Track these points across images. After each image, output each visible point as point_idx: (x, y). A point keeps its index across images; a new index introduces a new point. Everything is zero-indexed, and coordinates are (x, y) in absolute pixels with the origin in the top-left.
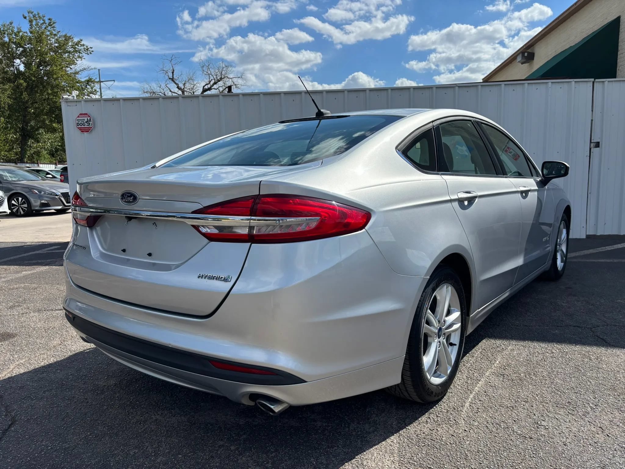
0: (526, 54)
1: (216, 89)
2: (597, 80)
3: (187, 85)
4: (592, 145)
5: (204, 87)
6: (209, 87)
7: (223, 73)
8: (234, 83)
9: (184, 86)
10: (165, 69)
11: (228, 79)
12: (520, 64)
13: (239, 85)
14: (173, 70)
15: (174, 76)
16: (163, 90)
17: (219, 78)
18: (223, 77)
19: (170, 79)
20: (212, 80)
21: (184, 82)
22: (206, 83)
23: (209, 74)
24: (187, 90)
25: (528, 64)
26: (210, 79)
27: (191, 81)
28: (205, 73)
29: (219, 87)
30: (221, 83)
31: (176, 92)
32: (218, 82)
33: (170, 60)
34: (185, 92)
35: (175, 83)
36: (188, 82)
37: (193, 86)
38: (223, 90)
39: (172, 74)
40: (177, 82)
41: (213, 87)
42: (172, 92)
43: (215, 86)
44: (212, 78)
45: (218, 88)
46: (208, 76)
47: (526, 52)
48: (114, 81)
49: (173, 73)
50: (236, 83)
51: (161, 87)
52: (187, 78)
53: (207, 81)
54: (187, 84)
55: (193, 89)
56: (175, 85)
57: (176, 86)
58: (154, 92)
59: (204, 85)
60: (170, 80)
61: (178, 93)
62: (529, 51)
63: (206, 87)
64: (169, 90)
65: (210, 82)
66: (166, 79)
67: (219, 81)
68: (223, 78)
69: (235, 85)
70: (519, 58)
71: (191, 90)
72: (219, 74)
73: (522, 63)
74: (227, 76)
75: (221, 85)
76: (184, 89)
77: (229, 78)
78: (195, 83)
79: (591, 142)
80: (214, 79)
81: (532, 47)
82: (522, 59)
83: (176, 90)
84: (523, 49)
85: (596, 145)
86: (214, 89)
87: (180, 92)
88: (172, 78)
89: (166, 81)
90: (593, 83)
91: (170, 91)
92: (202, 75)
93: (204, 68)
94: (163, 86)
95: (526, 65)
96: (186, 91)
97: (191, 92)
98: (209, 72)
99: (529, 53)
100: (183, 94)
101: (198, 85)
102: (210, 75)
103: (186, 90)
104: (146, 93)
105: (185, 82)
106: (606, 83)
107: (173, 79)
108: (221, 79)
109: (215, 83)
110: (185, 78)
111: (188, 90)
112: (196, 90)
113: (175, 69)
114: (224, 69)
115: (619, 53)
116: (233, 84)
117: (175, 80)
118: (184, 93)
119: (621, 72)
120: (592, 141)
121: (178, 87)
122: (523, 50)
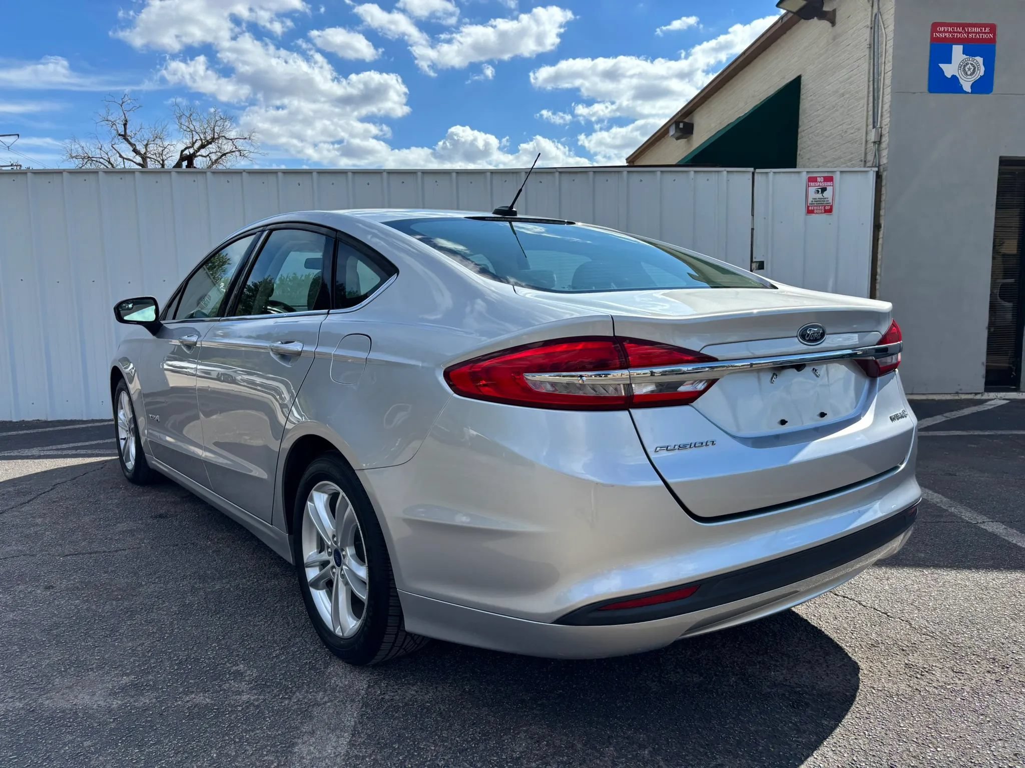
0: (681, 125)
1: (205, 157)
2: (758, 170)
3: (151, 147)
4: (754, 265)
5: (182, 151)
6: (191, 153)
7: (216, 130)
8: (236, 148)
9: (146, 149)
10: (110, 118)
11: (225, 141)
12: (674, 139)
13: (245, 152)
14: (126, 121)
15: (127, 131)
16: (107, 154)
17: (209, 138)
18: (216, 136)
19: (120, 135)
20: (197, 140)
21: (145, 142)
22: (186, 146)
23: (192, 131)
24: (152, 156)
25: (686, 140)
26: (194, 140)
27: (158, 141)
28: (185, 128)
29: (210, 153)
30: (212, 147)
31: (131, 158)
32: (207, 145)
33: (121, 103)
34: (148, 160)
35: (130, 143)
36: (153, 142)
37: (162, 149)
38: (217, 160)
39: (123, 126)
40: (132, 141)
41: (198, 154)
42: (124, 158)
43: (203, 152)
44: (196, 137)
45: (208, 155)
46: (189, 133)
47: (682, 122)
48: (18, 135)
49: (125, 125)
50: (240, 148)
51: (103, 149)
52: (152, 136)
53: (188, 141)
54: (150, 145)
55: (162, 154)
56: (129, 146)
57: (132, 149)
58: (89, 157)
59: (183, 148)
60: (119, 137)
61: (134, 160)
62: (686, 120)
63: (187, 152)
64: (118, 155)
65: (193, 143)
66: (113, 135)
67: (209, 143)
68: (218, 138)
69: (239, 151)
70: (672, 132)
71: (159, 157)
72: (210, 131)
73: (678, 139)
74: (223, 135)
75: (214, 151)
76: (145, 153)
77: (228, 139)
78: (166, 143)
79: (752, 262)
80: (201, 140)
81: (690, 116)
82: (676, 132)
83: (131, 155)
84: (677, 117)
85: (759, 266)
86: (199, 155)
87: (138, 159)
88: (123, 133)
89: (113, 139)
90: (753, 174)
91: (121, 156)
92: (180, 131)
93: (183, 121)
94: (107, 147)
95: (682, 142)
96: (150, 158)
97: (159, 159)
98: (192, 127)
99: (685, 124)
100: (143, 162)
101: (172, 148)
102: (194, 133)
103: (149, 155)
104: (74, 159)
105: (148, 141)
106: (771, 175)
107: (125, 137)
108: (213, 139)
109: (203, 146)
110: (147, 135)
111: (154, 157)
112: (167, 156)
113: (128, 119)
114: (219, 123)
115: (800, 130)
116: (234, 149)
117: (129, 138)
118: (146, 160)
119: (802, 158)
120: (754, 260)
121: (136, 151)
122: (679, 118)
